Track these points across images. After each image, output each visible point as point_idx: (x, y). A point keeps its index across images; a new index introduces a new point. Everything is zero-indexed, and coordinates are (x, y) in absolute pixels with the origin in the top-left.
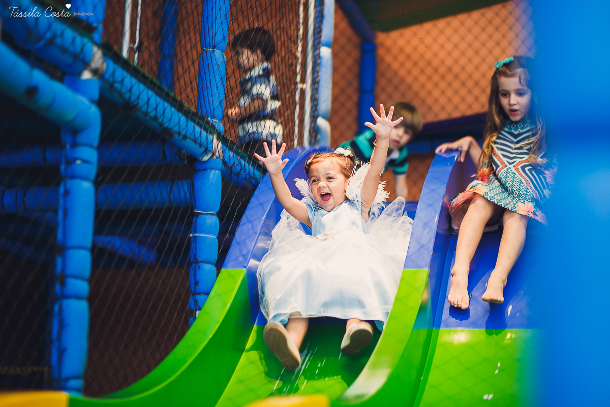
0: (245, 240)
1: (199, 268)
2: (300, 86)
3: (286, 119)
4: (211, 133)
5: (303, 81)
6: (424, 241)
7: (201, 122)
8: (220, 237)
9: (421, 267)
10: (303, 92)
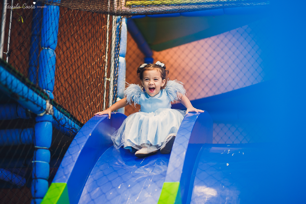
0: (67, 166)
1: (37, 182)
2: (106, 79)
3: (98, 98)
4: (46, 99)
5: (109, 76)
6: (177, 166)
7: (38, 91)
8: (51, 163)
9: (175, 181)
10: (108, 82)
